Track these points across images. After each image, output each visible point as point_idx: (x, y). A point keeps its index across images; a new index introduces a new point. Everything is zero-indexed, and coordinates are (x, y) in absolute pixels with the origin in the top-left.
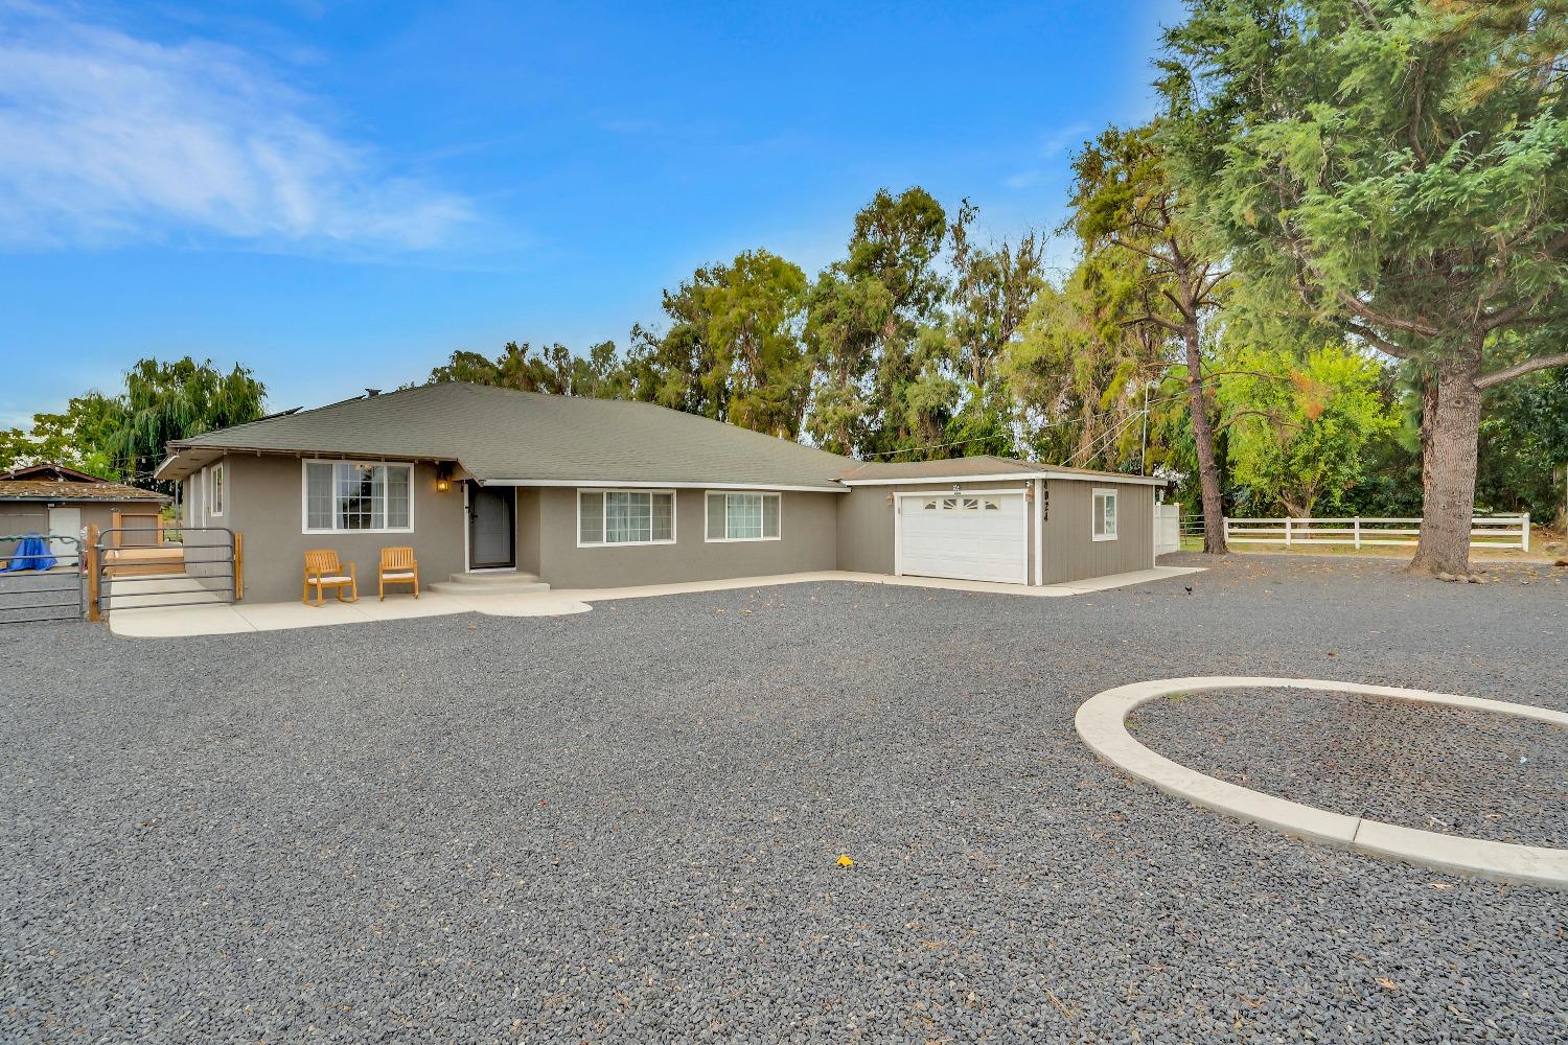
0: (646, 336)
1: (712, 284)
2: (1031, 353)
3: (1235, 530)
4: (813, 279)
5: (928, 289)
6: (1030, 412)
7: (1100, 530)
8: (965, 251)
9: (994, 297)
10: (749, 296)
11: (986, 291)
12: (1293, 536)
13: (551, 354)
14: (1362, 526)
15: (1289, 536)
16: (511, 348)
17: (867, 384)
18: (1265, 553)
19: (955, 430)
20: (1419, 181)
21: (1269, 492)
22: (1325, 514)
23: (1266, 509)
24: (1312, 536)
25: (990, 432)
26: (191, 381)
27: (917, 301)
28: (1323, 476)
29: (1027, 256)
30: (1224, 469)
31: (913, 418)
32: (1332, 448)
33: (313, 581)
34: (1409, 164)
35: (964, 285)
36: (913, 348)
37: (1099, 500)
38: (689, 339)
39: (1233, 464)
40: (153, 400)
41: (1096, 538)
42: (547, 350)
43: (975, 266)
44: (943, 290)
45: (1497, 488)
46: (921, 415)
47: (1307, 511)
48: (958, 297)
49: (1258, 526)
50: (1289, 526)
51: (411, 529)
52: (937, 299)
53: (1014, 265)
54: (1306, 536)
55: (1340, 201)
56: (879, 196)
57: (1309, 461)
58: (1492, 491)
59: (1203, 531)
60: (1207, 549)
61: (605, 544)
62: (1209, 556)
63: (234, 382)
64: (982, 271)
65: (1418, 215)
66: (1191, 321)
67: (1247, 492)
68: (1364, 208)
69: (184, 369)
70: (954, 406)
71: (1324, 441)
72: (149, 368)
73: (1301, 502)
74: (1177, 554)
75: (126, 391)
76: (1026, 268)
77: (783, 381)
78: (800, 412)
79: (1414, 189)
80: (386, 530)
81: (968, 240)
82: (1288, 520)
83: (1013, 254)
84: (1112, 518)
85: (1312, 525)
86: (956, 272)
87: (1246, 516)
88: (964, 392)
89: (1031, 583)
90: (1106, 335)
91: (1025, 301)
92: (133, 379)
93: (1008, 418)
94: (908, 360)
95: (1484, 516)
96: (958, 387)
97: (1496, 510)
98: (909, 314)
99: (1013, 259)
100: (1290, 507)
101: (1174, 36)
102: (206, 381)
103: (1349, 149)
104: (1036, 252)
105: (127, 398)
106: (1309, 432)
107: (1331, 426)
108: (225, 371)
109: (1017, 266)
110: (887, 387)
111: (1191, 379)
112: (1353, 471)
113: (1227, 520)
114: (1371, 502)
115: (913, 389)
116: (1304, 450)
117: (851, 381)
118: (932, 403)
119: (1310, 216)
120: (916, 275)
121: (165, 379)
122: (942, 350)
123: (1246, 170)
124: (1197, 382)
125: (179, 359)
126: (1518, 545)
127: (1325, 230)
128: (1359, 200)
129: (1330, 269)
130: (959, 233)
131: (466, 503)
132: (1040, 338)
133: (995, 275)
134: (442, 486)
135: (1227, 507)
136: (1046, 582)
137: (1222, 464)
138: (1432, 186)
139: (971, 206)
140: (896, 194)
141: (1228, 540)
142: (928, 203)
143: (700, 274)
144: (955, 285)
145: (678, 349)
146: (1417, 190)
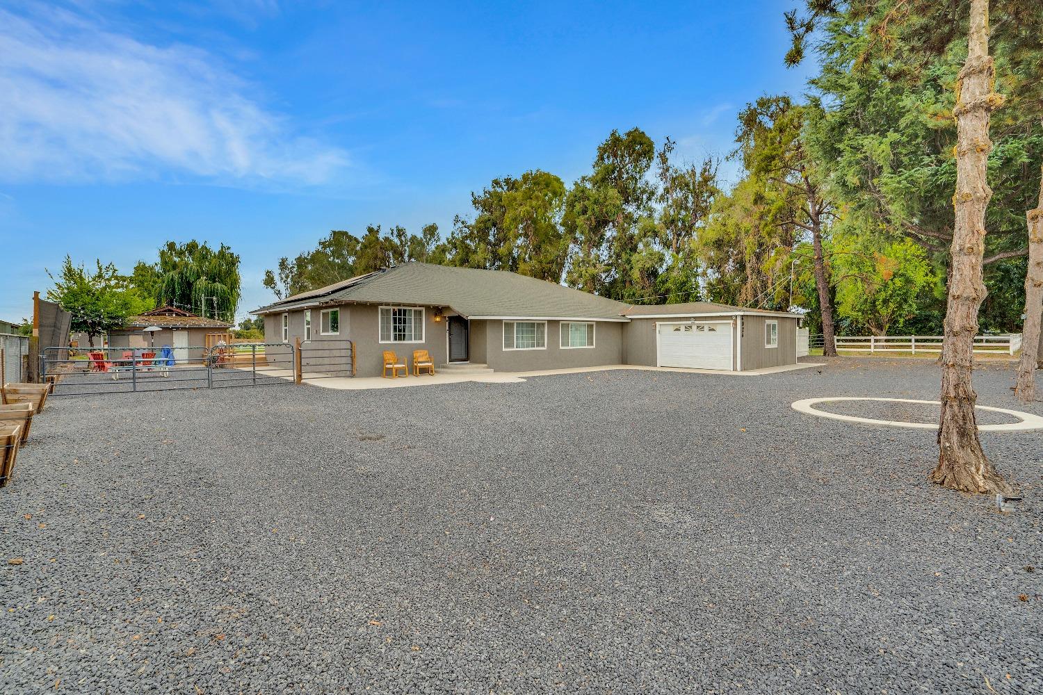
0: (463, 223)
1: (503, 189)
2: (712, 235)
3: (841, 343)
4: (569, 186)
5: (644, 192)
6: (710, 271)
7: (769, 342)
8: (667, 170)
9: (686, 198)
10: (531, 199)
11: (680, 195)
12: (875, 347)
13: (395, 233)
14: (917, 341)
15: (872, 347)
16: (371, 230)
17: (604, 253)
18: (859, 356)
19: (664, 282)
20: (938, 171)
21: (860, 320)
22: (895, 334)
23: (859, 331)
24: (887, 347)
25: (684, 283)
26: (197, 255)
27: (637, 200)
28: (894, 312)
29: (707, 173)
30: (833, 307)
31: (636, 274)
32: (898, 295)
33: (388, 366)
34: (932, 162)
35: (667, 190)
36: (635, 230)
37: (769, 326)
38: (489, 224)
39: (838, 303)
40: (175, 266)
41: (768, 346)
42: (392, 230)
43: (674, 180)
44: (652, 193)
45: (1002, 318)
46: (641, 272)
47: (884, 332)
48: (662, 198)
49: (854, 341)
50: (873, 341)
51: (423, 341)
52: (649, 199)
53: (699, 178)
54: (883, 347)
55: (901, 178)
56: (613, 134)
57: (885, 302)
58: (999, 319)
59: (823, 344)
60: (825, 354)
61: (515, 349)
62: (827, 358)
63: (222, 255)
64: (678, 182)
65: (938, 186)
66: (817, 223)
67: (849, 320)
68: (913, 182)
69: (192, 248)
70: (661, 266)
71: (894, 290)
72: (171, 246)
73: (880, 327)
74: (807, 356)
75: (159, 260)
76: (706, 180)
77: (551, 251)
78: (561, 270)
79: (935, 174)
80: (413, 342)
81: (669, 163)
82: (872, 338)
83: (698, 171)
84: (775, 337)
85: (887, 341)
86: (662, 183)
87: (847, 335)
88: (667, 258)
89: (735, 369)
90: (767, 232)
91: (706, 201)
92: (163, 253)
93: (696, 276)
94: (631, 237)
95: (994, 334)
96: (664, 255)
97: (1003, 332)
98: (630, 209)
99: (698, 175)
100: (874, 330)
101: (813, 82)
102: (204, 255)
103: (904, 152)
104: (712, 171)
105: (159, 265)
106: (886, 286)
107: (899, 282)
108: (215, 249)
109: (701, 179)
110: (618, 256)
111: (816, 257)
112: (912, 308)
113: (836, 338)
114: (925, 327)
115: (635, 257)
116: (882, 296)
117: (594, 251)
118: (648, 266)
119: (886, 184)
120: (636, 184)
121: (181, 253)
122: (654, 232)
123: (852, 159)
124: (819, 258)
125: (189, 241)
126: (1007, 352)
127: (893, 191)
128: (910, 179)
129: (896, 210)
130: (664, 160)
131: (447, 328)
132: (718, 227)
133: (687, 185)
134: (438, 319)
135: (836, 329)
136: (743, 369)
137: (833, 304)
138: (944, 173)
139: (672, 142)
140: (622, 133)
141: (837, 349)
142: (644, 140)
143: (496, 183)
144: (660, 191)
145: (481, 231)
146: (937, 175)
